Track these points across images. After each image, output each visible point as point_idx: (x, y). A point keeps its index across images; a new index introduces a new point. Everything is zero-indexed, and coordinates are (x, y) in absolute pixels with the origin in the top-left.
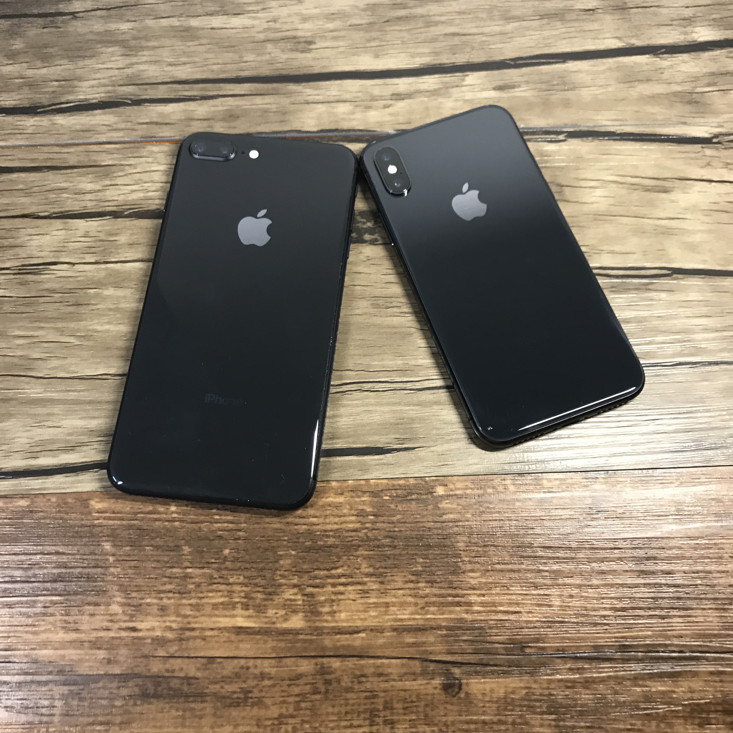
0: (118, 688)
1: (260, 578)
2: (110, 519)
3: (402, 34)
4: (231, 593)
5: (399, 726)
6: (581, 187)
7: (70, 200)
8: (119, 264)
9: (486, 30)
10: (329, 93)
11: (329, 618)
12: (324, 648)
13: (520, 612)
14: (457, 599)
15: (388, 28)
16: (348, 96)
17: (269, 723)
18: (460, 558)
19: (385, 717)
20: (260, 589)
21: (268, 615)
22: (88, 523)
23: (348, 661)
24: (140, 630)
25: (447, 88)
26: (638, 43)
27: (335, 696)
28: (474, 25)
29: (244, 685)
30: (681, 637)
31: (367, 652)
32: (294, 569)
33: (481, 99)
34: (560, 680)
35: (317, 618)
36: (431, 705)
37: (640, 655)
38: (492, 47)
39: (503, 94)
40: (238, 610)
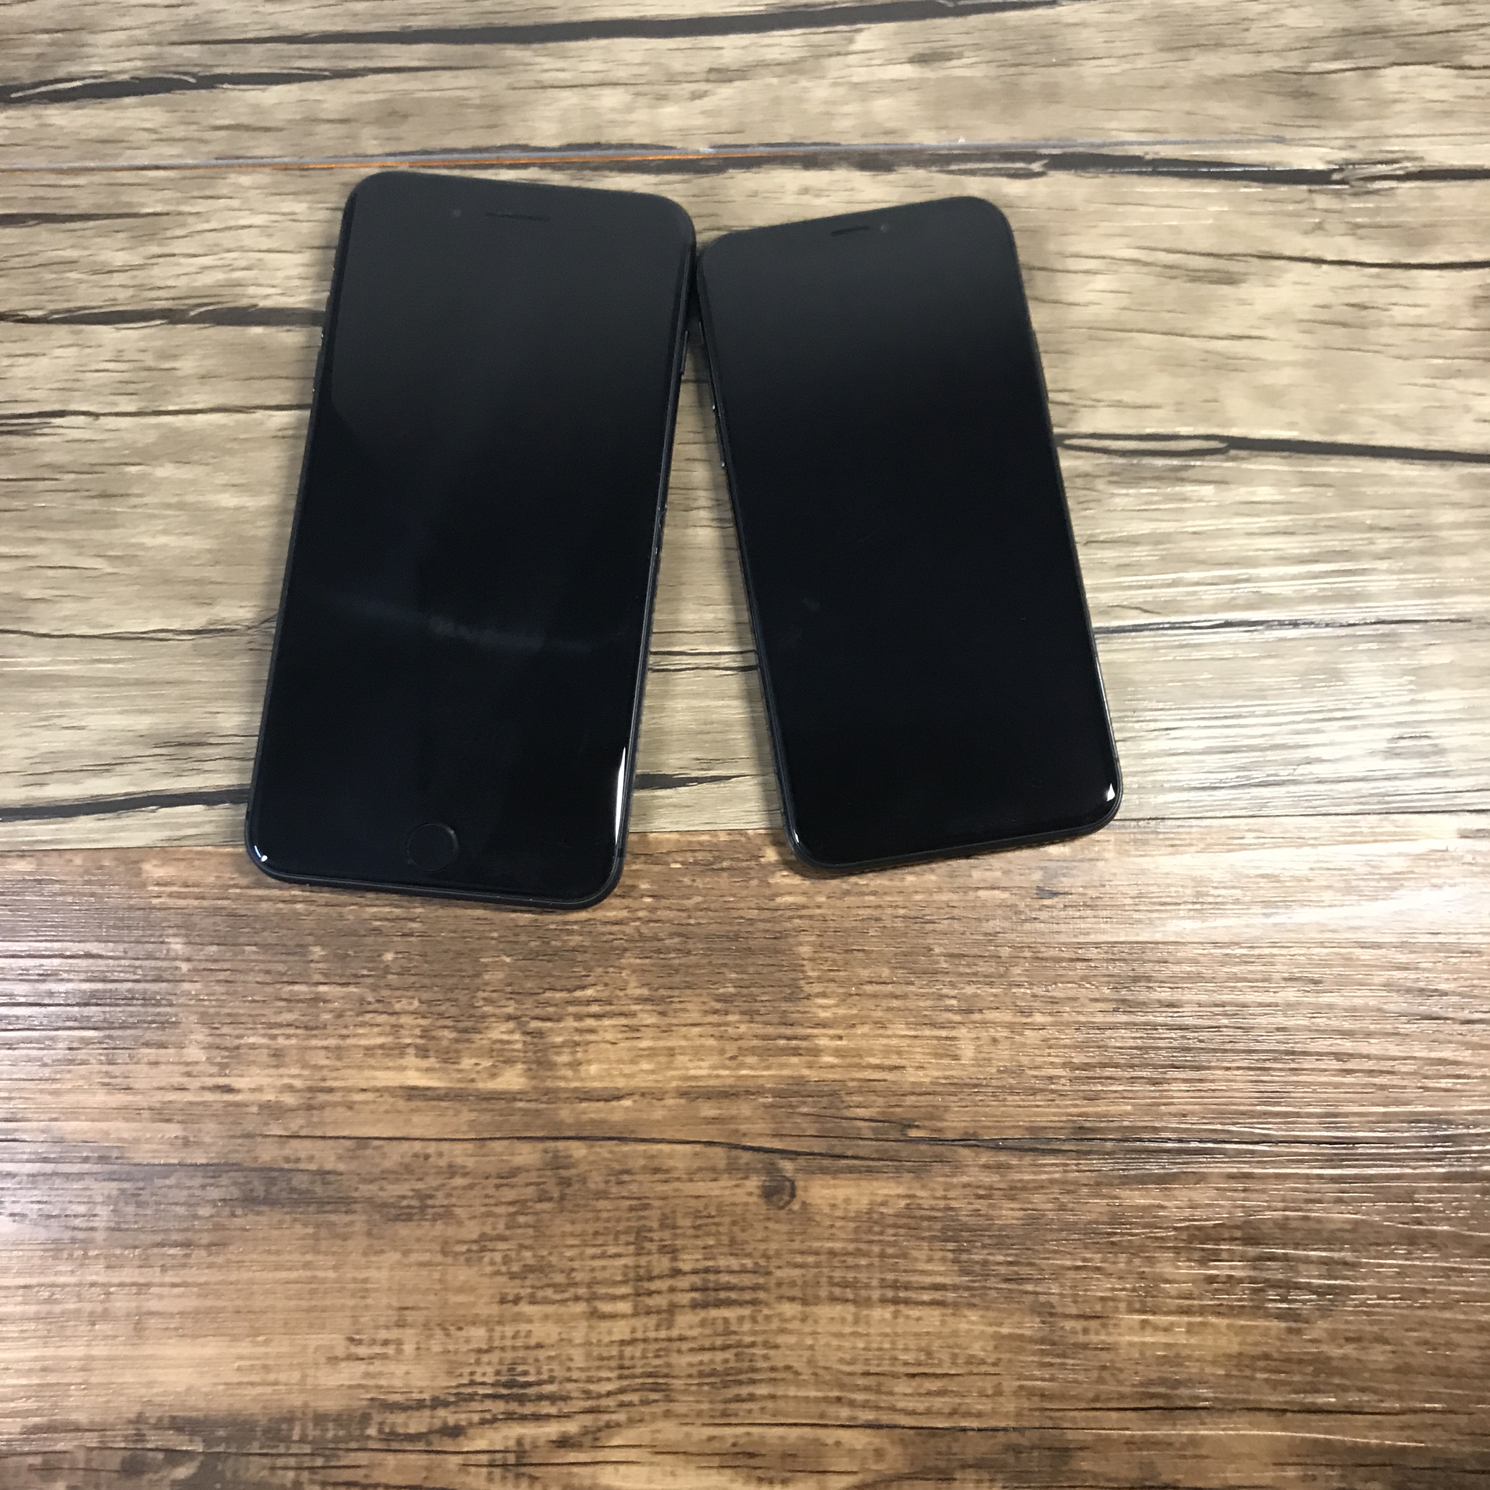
0: (203, 1187)
1: (448, 1004)
2: (180, 896)
4: (396, 1028)
5: (685, 1257)
6: (1068, 271)
7: (83, 286)
8: (181, 417)
10: (584, 67)
11: (569, 1073)
12: (560, 1125)
13: (904, 1067)
16: (622, 74)
17: (464, 1248)
18: (803, 972)
19: (661, 1240)
20: (449, 1023)
21: (461, 1067)
22: (141, 903)
23: (601, 1147)
24: (238, 1091)
25: (817, 57)
27: (578, 1205)
29: (419, 1186)
30: (1184, 1116)
31: (633, 1132)
32: (509, 989)
33: (884, 81)
34: (965, 1186)
35: (549, 1073)
36: (741, 1222)
37: (1110, 1145)
39: (927, 72)
40: (410, 1058)
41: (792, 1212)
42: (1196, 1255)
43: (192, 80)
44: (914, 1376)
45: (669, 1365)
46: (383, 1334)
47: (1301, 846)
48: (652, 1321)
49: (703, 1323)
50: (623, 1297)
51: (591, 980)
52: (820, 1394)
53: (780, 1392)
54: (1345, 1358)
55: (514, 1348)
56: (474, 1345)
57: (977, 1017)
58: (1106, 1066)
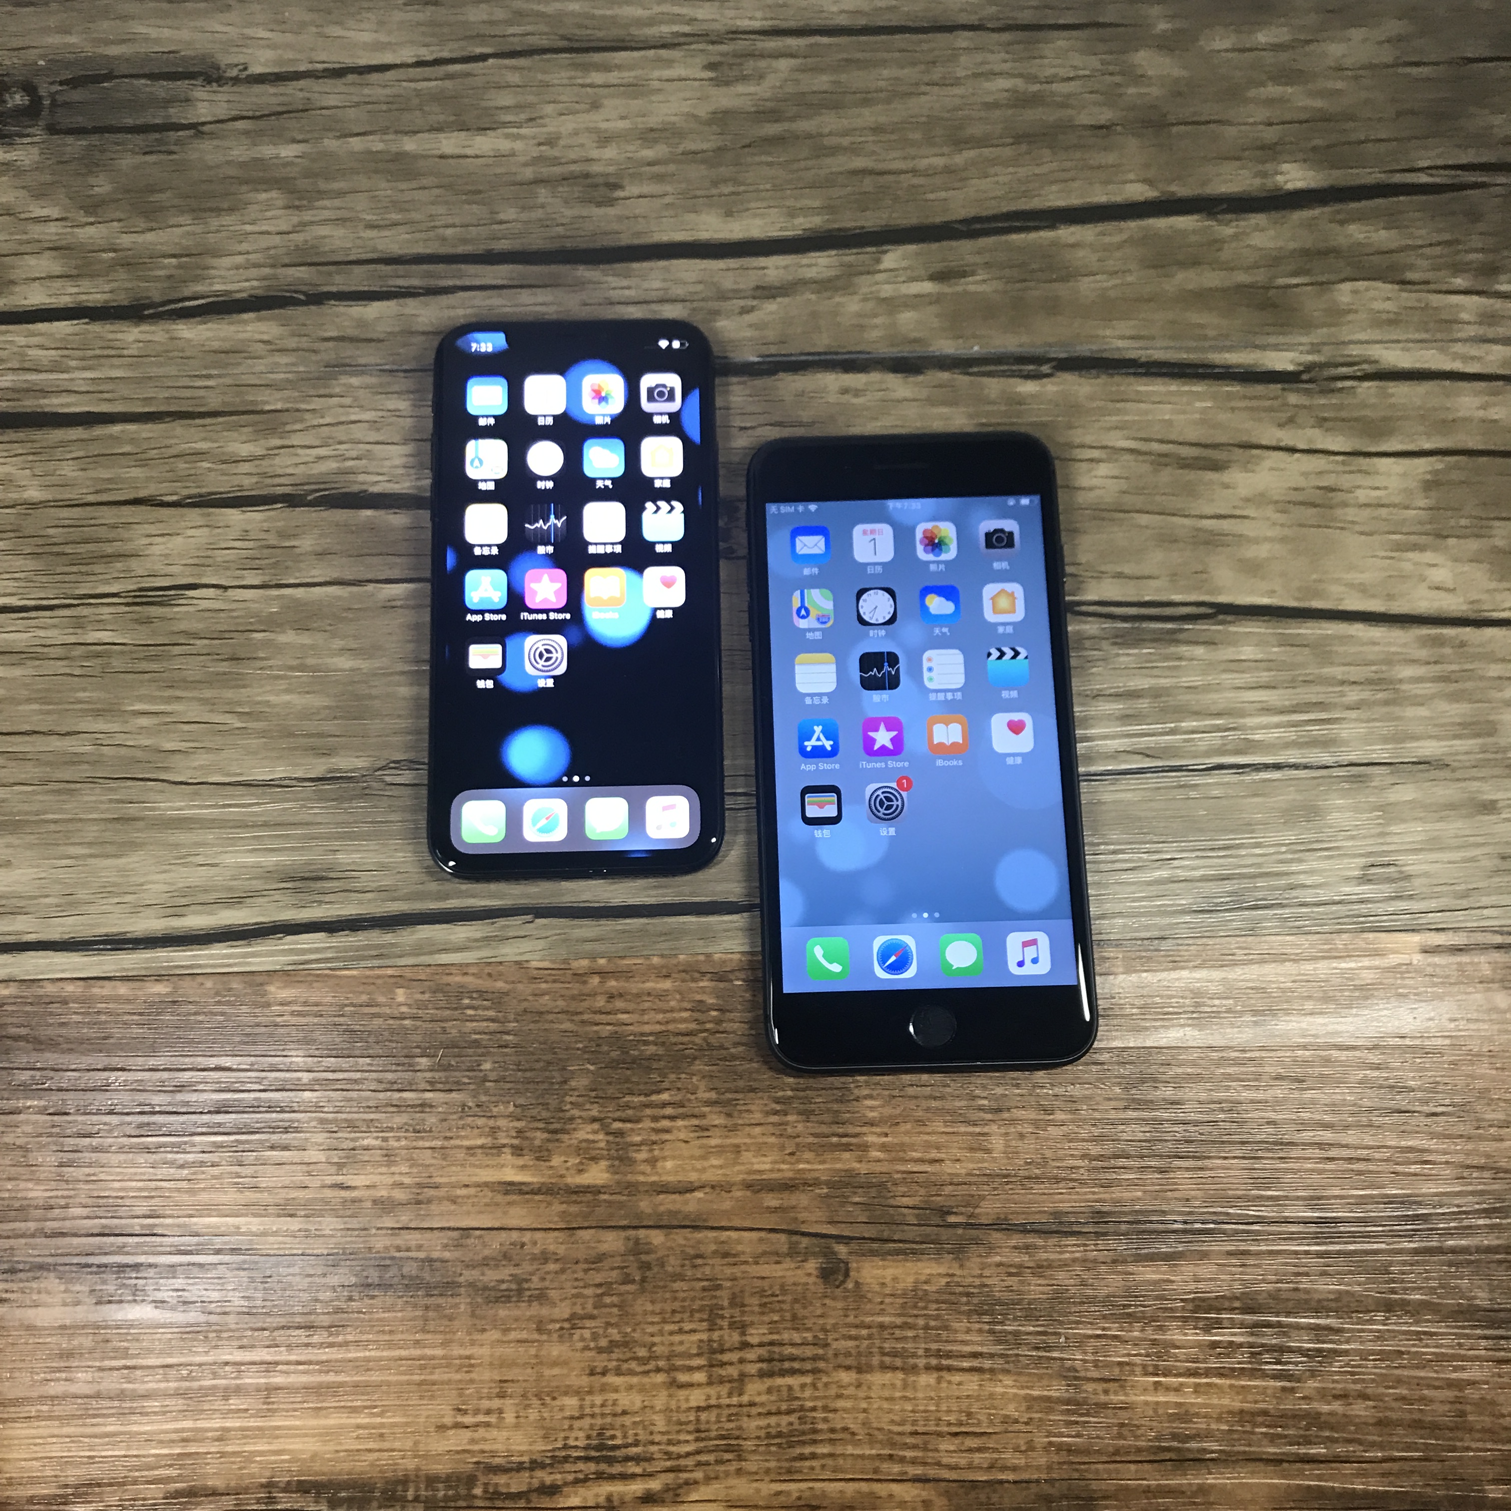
0: (324, 1275)
1: (539, 1108)
2: (300, 1014)
3: (774, 171)
4: (494, 1131)
5: (753, 1331)
6: (1077, 460)
7: (213, 473)
9: (923, 163)
10: (646, 285)
11: (648, 1169)
12: (639, 1215)
13: (942, 1160)
15: (748, 159)
16: (679, 290)
17: (558, 1326)
19: (731, 1317)
20: (541, 1125)
21: (552, 1164)
22: (266, 1020)
23: (677, 1234)
24: (354, 1188)
25: (851, 275)
26: (1181, 190)
27: (657, 1287)
28: (899, 154)
29: (517, 1271)
30: (1188, 1200)
31: (705, 1220)
32: (593, 1094)
33: (908, 296)
34: (999, 1265)
35: (628, 1169)
36: (801, 1299)
37: (1124, 1227)
38: (931, 196)
39: (945, 288)
40: (507, 1156)
41: (846, 1290)
42: (1201, 1324)
43: (302, 297)
44: (956, 1434)
45: (740, 1428)
46: (486, 1404)
47: (1285, 961)
48: (724, 1390)
49: (769, 1391)
50: (699, 1368)
51: (666, 1085)
52: (874, 1452)
53: (839, 1450)
54: (1331, 1414)
55: (603, 1415)
56: (568, 1414)
57: (1006, 1115)
58: (1119, 1157)
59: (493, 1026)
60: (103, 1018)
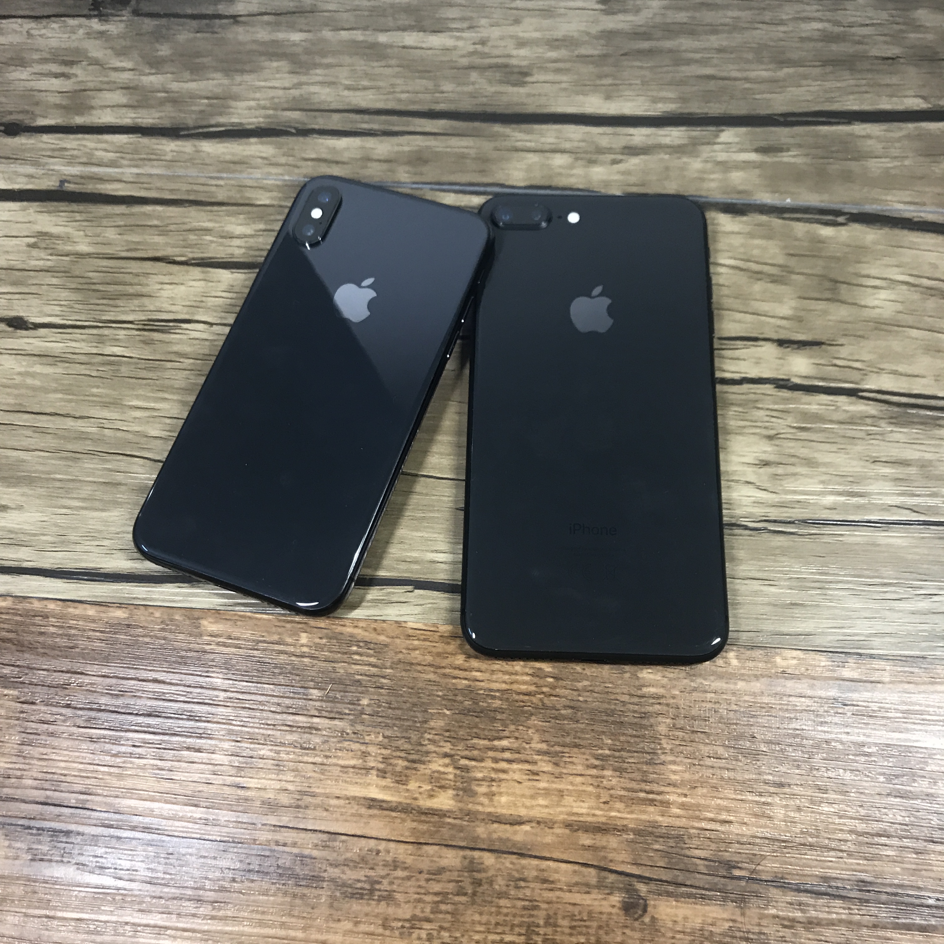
1: (403, 740)
2: (225, 645)
3: (643, 72)
4: (365, 754)
7: (214, 244)
9: (752, 75)
10: (543, 140)
11: (485, 801)
12: (476, 839)
13: (731, 822)
14: (651, 796)
15: (625, 63)
16: (567, 145)
17: (400, 924)
18: (660, 744)
19: (545, 935)
20: (403, 754)
21: (408, 787)
22: (197, 647)
23: (505, 858)
24: (248, 789)
25: (694, 145)
27: (485, 901)
28: (736, 67)
29: (371, 873)
31: (529, 850)
32: (447, 734)
33: (738, 162)
34: (775, 917)
35: (471, 800)
36: (605, 927)
37: (884, 897)
38: (758, 97)
39: (767, 159)
40: (373, 777)
41: (643, 923)
51: (506, 733)
57: (787, 790)
58: (880, 836)
59: (374, 670)
60: (73, 632)
